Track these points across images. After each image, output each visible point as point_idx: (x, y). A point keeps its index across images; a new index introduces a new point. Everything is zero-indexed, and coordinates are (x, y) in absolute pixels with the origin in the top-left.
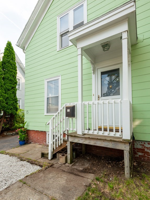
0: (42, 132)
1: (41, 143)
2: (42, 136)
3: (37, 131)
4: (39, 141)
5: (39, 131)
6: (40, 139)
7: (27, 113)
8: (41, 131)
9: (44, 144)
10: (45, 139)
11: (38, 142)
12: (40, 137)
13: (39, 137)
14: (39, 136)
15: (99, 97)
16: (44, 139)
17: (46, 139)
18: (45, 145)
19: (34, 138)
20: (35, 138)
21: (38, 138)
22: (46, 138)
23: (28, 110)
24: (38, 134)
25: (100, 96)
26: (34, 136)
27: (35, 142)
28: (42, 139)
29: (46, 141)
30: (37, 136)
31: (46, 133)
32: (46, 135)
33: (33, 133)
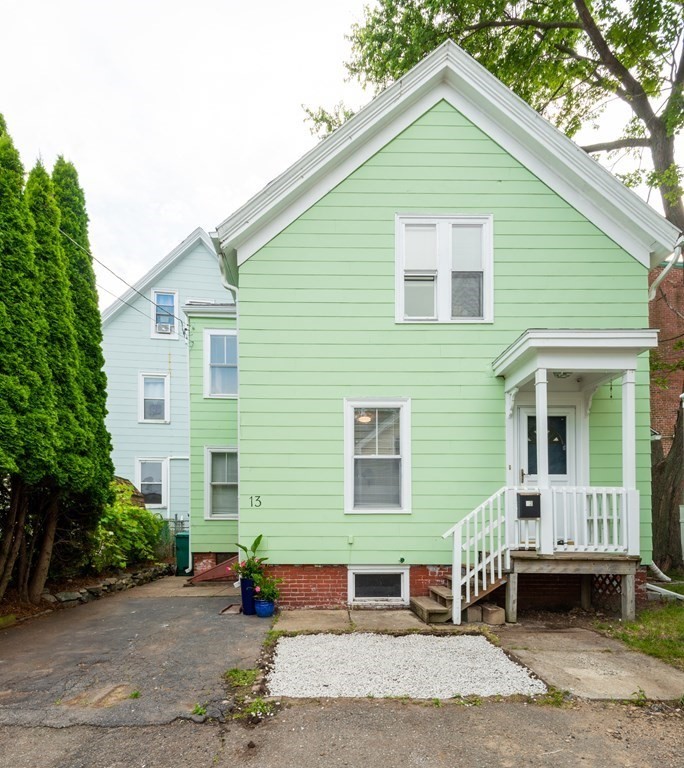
0: (328, 568)
1: (323, 603)
2: (330, 582)
3: (304, 566)
4: (317, 599)
5: (313, 565)
6: (319, 590)
7: (258, 503)
8: (325, 566)
9: (337, 606)
10: (343, 590)
11: (313, 604)
12: (319, 586)
13: (314, 586)
14: (315, 582)
15: (523, 474)
16: (338, 590)
17: (346, 590)
18: (344, 608)
19: (289, 590)
20: (296, 590)
21: (310, 590)
22: (346, 586)
23: (258, 494)
24: (309, 578)
25: (526, 471)
26: (292, 586)
27: (292, 604)
28: (328, 590)
29: (346, 595)
30: (308, 582)
31: (347, 570)
32: (346, 577)
33: (286, 574)
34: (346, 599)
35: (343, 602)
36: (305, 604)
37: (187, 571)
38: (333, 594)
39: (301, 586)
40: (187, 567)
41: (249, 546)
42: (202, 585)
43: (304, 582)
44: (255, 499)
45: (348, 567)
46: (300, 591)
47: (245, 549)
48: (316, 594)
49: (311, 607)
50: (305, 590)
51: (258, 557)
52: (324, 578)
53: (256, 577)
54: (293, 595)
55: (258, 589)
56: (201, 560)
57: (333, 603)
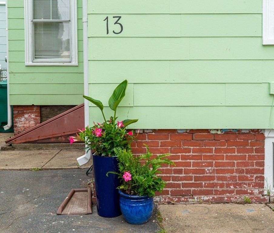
1: (224, 192)
2: (236, 158)
3: (192, 132)
4: (214, 185)
5: (207, 131)
6: (218, 171)
7: (117, 28)
9: (247, 196)
11: (207, 193)
12: (217, 165)
13: (210, 165)
14: (211, 157)
16: (248, 172)
17: (262, 172)
18: (260, 201)
20: (180, 172)
21: (203, 172)
22: (262, 164)
23: (117, 12)
24: (201, 151)
27: (174, 194)
28: (232, 171)
29: (262, 178)
30: (199, 157)
31: (264, 138)
32: (262, 150)
33: (163, 145)
34: (262, 186)
35: (256, 191)
36: (195, 193)
37: (6, 128)
38: (241, 178)
39: (189, 165)
40: (6, 123)
41: (105, 99)
42: (25, 149)
43: (193, 157)
44: (112, 21)
45: (266, 135)
46: (186, 172)
47: (99, 105)
48: (212, 178)
49: (206, 198)
50: (194, 172)
51: (121, 118)
52: (227, 151)
53: (120, 153)
54: (175, 179)
55: (127, 177)
56: (22, 114)
57: (239, 192)
